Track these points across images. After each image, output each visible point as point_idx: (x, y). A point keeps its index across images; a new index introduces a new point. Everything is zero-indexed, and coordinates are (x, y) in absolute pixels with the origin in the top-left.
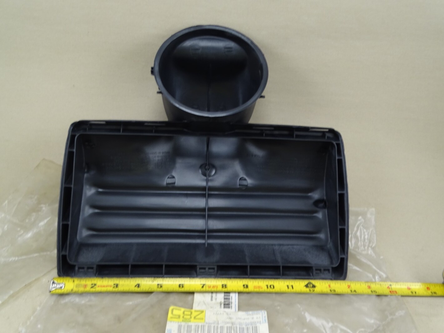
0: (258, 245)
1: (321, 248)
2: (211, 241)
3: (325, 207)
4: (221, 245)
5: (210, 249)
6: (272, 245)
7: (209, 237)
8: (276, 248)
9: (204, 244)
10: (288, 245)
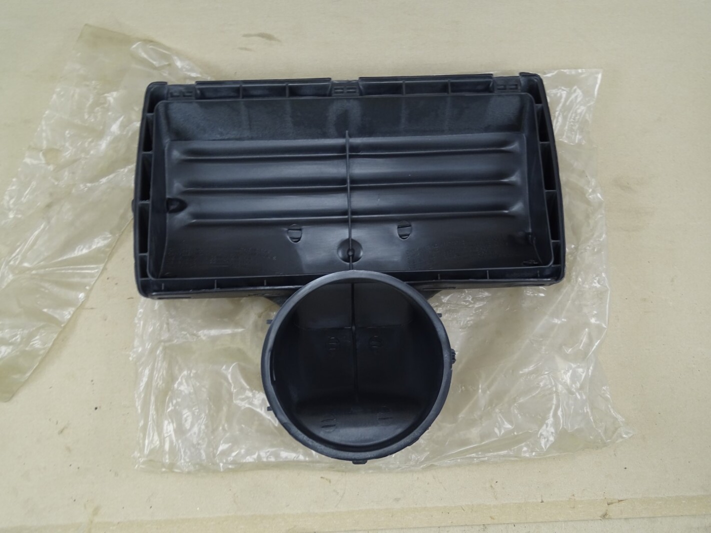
0: (273, 137)
1: (180, 136)
2: (340, 141)
3: (170, 201)
4: (325, 135)
5: (342, 126)
6: (252, 139)
7: (342, 149)
8: (247, 134)
9: (350, 136)
10: (229, 139)
